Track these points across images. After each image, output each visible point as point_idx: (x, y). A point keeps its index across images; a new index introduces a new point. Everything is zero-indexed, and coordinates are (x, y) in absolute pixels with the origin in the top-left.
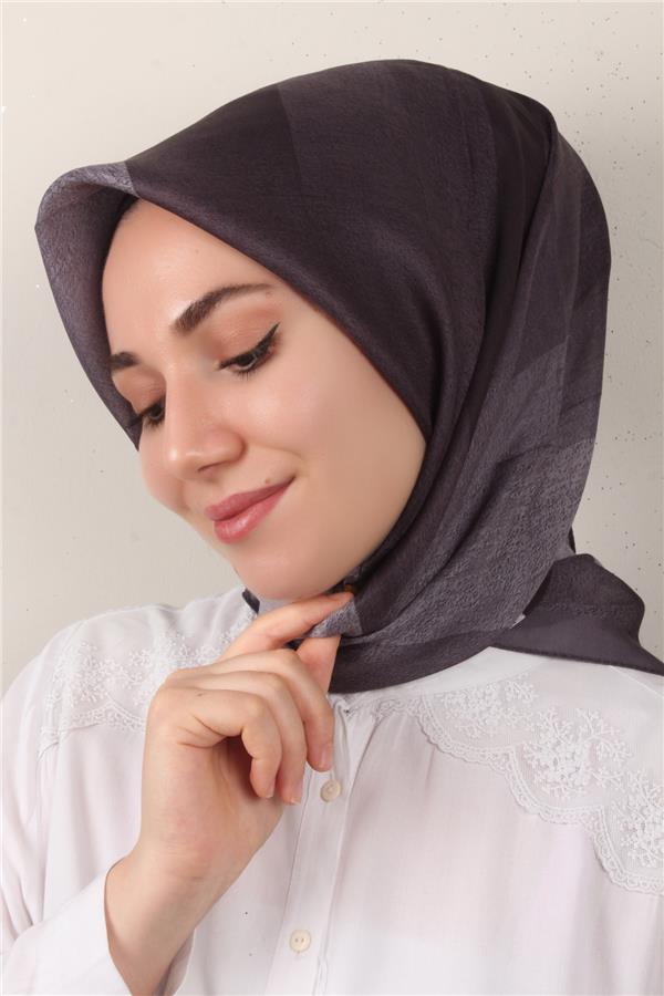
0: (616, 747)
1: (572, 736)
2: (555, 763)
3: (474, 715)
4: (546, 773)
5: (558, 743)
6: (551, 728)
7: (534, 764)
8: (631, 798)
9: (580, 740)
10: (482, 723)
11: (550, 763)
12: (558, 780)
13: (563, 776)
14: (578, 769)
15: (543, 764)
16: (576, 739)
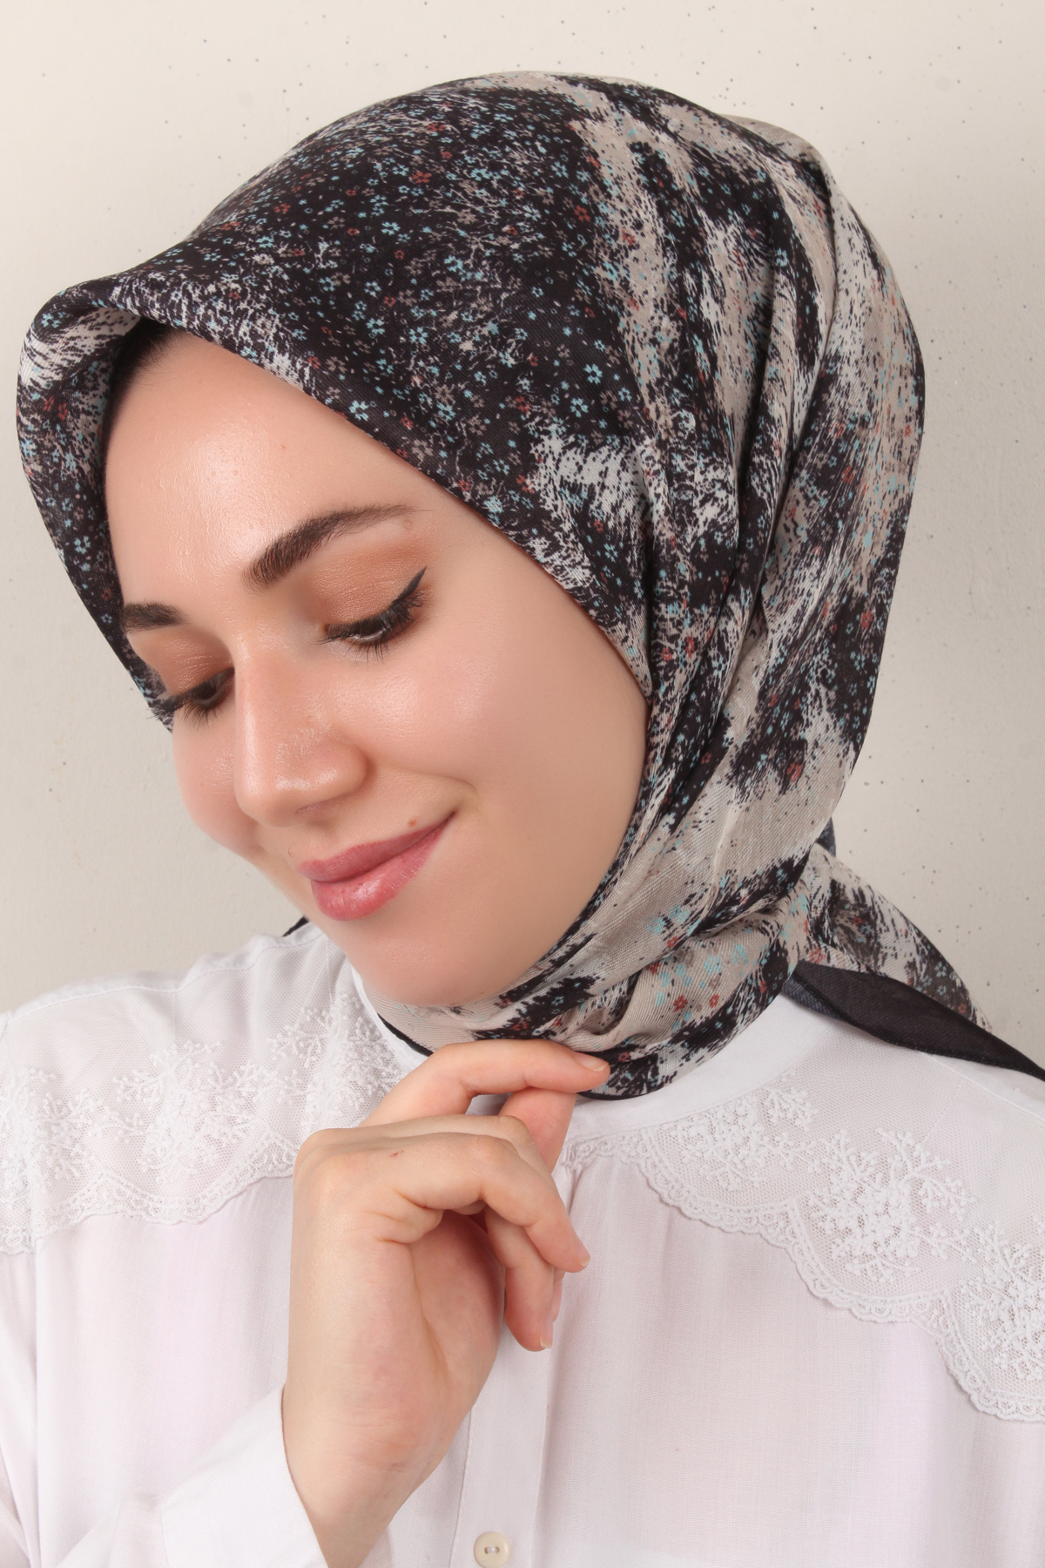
0: (949, 1189)
1: (879, 1177)
2: (861, 1223)
3: (726, 1153)
4: (848, 1240)
5: (860, 1191)
6: (845, 1166)
7: (828, 1226)
8: (986, 1270)
9: (893, 1182)
10: (740, 1166)
11: (853, 1224)
12: (870, 1250)
13: (876, 1245)
14: (897, 1229)
15: (842, 1227)
16: (885, 1181)
